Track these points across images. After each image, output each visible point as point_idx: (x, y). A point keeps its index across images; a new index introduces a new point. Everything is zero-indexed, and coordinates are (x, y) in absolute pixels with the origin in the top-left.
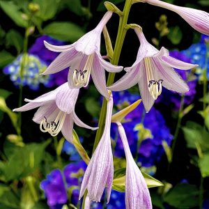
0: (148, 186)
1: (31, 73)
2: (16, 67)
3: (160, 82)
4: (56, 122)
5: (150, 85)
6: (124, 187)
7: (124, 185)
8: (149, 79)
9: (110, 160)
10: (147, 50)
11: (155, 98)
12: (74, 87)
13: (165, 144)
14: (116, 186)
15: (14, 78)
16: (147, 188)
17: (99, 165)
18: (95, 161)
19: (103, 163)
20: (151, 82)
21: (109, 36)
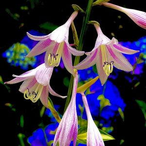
0: (103, 140)
1: (22, 57)
2: (11, 53)
3: (112, 63)
4: (36, 92)
5: (104, 65)
6: (86, 140)
7: (86, 139)
8: (104, 61)
9: (75, 120)
10: (102, 40)
11: (108, 75)
12: (49, 66)
13: (120, 110)
14: (80, 140)
15: (10, 61)
16: (103, 141)
17: (67, 124)
18: (64, 121)
19: (70, 123)
20: (105, 63)
21: (75, 30)
